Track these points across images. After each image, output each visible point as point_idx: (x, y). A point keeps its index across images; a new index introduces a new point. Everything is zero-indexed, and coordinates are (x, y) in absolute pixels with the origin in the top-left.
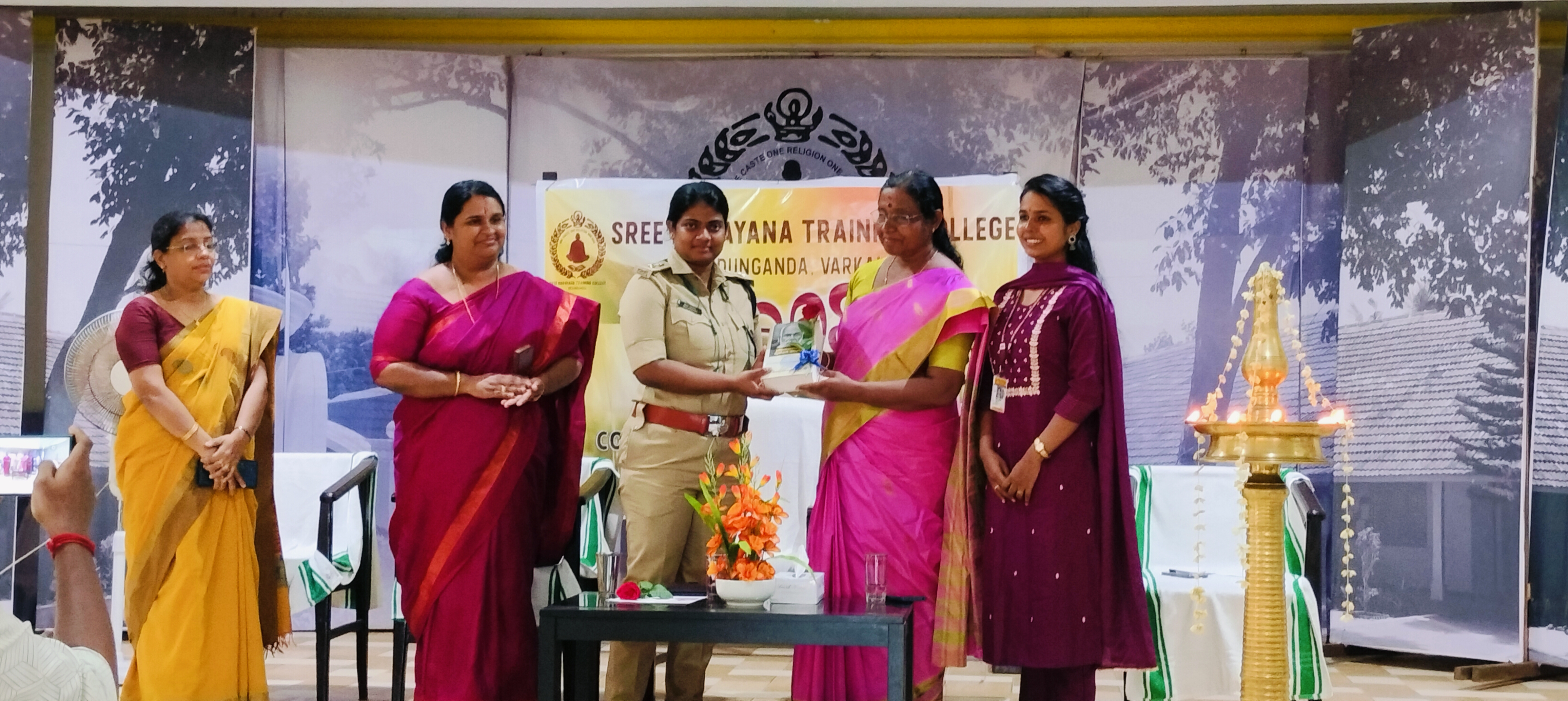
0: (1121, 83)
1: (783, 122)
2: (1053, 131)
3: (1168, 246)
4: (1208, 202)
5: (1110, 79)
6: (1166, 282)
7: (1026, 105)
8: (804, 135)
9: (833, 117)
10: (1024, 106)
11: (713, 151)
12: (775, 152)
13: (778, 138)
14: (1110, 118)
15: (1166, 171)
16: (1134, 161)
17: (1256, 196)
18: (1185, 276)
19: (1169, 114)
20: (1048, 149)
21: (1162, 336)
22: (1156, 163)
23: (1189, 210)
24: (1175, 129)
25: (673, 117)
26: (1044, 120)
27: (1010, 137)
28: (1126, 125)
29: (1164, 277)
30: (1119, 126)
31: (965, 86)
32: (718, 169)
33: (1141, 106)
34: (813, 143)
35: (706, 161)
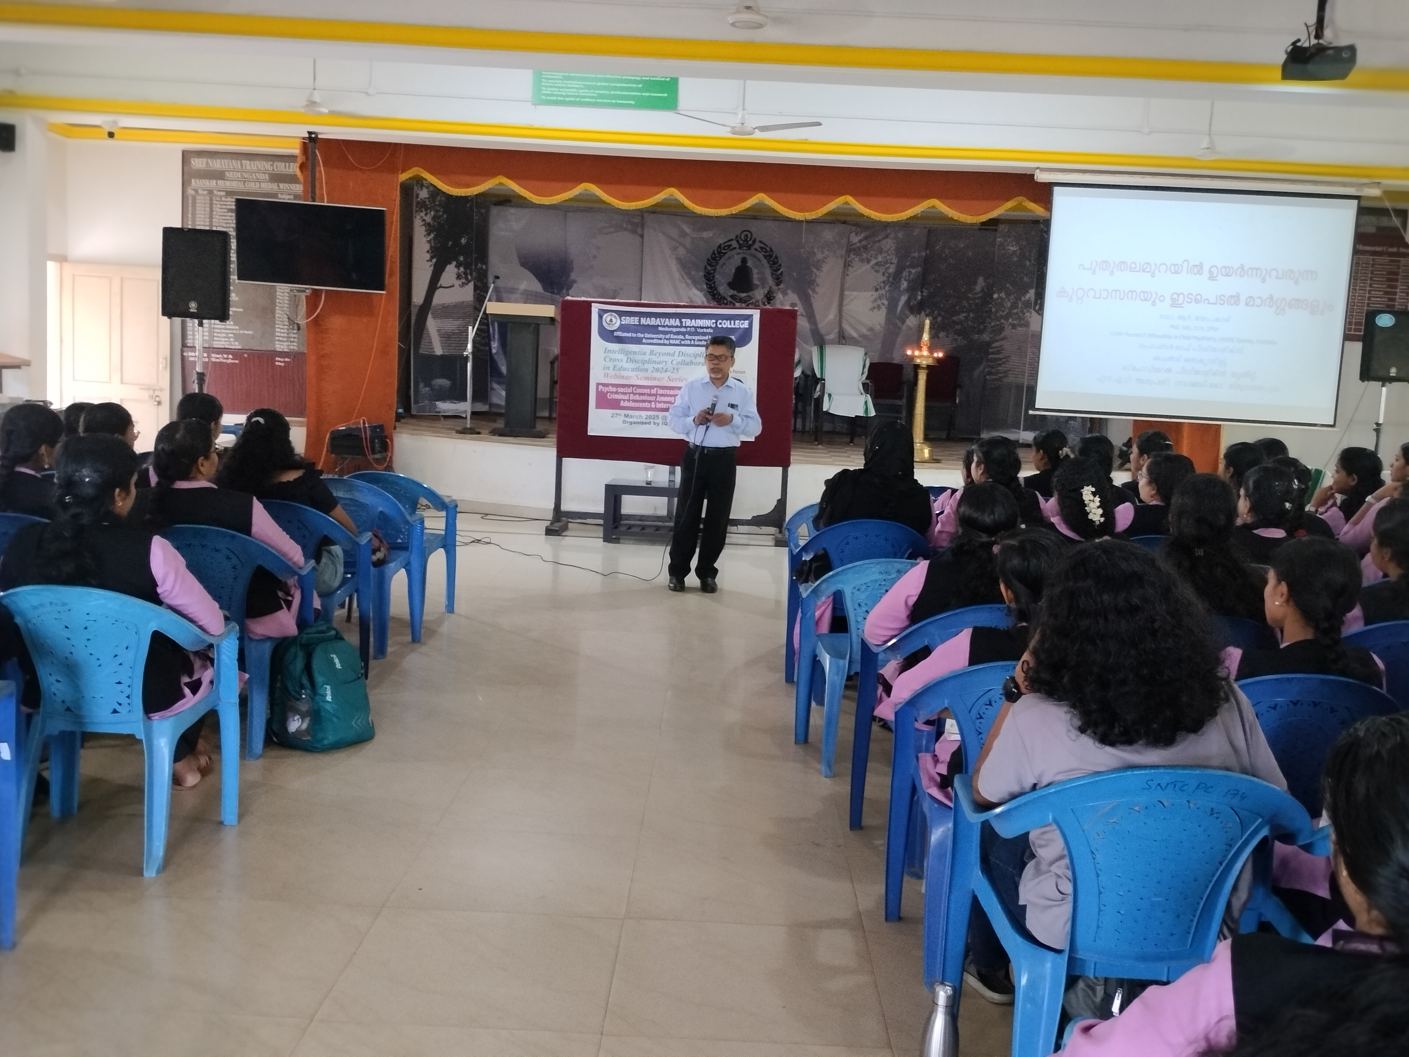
0: (863, 235)
1: (741, 242)
2: (838, 251)
3: (876, 294)
4: (891, 279)
5: (859, 233)
6: (874, 308)
7: (829, 241)
8: (749, 247)
9: (760, 242)
11: (716, 252)
12: (738, 254)
13: (740, 248)
14: (858, 248)
15: (877, 268)
16: (866, 263)
17: (907, 278)
18: (882, 306)
19: (879, 247)
20: (836, 258)
22: (873, 264)
23: (884, 282)
24: (881, 253)
25: (702, 239)
26: (835, 247)
27: (823, 253)
28: (864, 251)
29: (874, 305)
30: (861, 251)
32: (718, 259)
33: (869, 244)
34: (752, 251)
35: (713, 256)
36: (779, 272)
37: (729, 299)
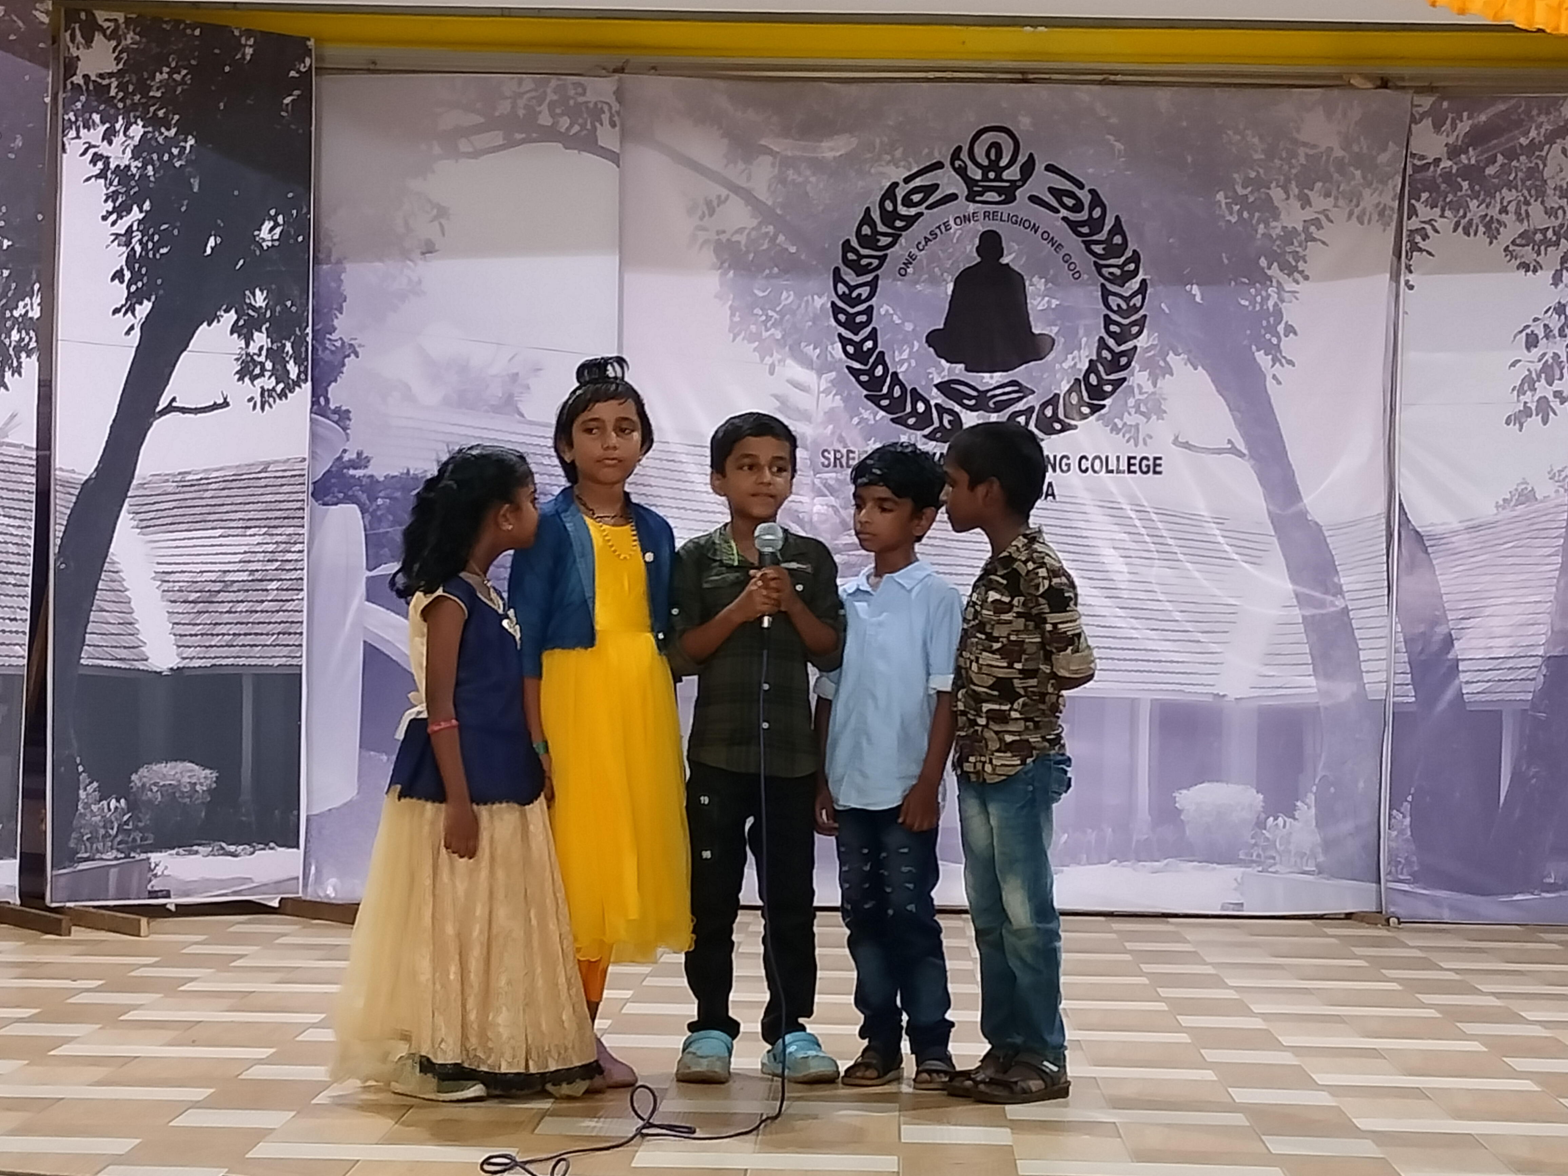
0: (1464, 127)
1: (978, 175)
2: (1367, 192)
3: (1531, 361)
5: (1449, 122)
6: (1527, 412)
7: (1329, 157)
8: (1009, 194)
9: (1050, 168)
10: (1324, 158)
11: (876, 215)
12: (967, 219)
13: (970, 198)
14: (1447, 176)
15: (1528, 253)
16: (1482, 238)
18: (1555, 403)
19: (1533, 173)
20: (1361, 221)
21: (1520, 489)
22: (1513, 242)
23: (1560, 309)
24: (1541, 194)
25: (819, 164)
26: (1354, 178)
27: (1306, 202)
28: (1471, 187)
29: (1525, 403)
30: (1461, 190)
31: (1241, 127)
32: (884, 241)
33: (1493, 160)
34: (1021, 206)
35: (866, 230)
36: (1135, 284)
37: (936, 398)
